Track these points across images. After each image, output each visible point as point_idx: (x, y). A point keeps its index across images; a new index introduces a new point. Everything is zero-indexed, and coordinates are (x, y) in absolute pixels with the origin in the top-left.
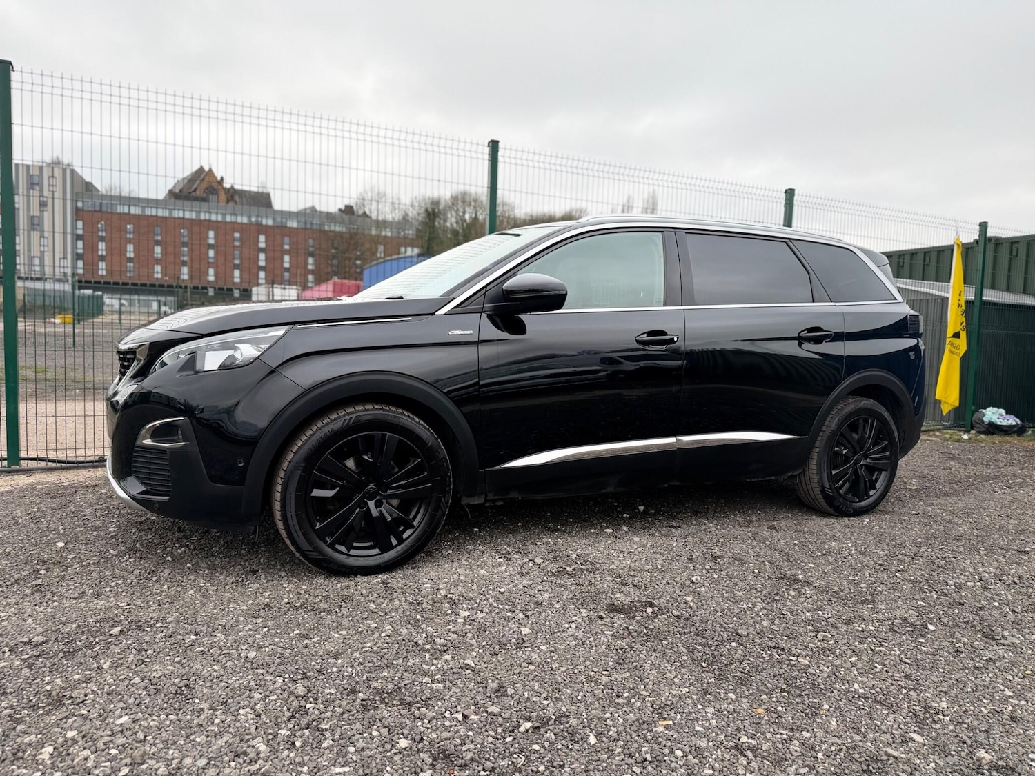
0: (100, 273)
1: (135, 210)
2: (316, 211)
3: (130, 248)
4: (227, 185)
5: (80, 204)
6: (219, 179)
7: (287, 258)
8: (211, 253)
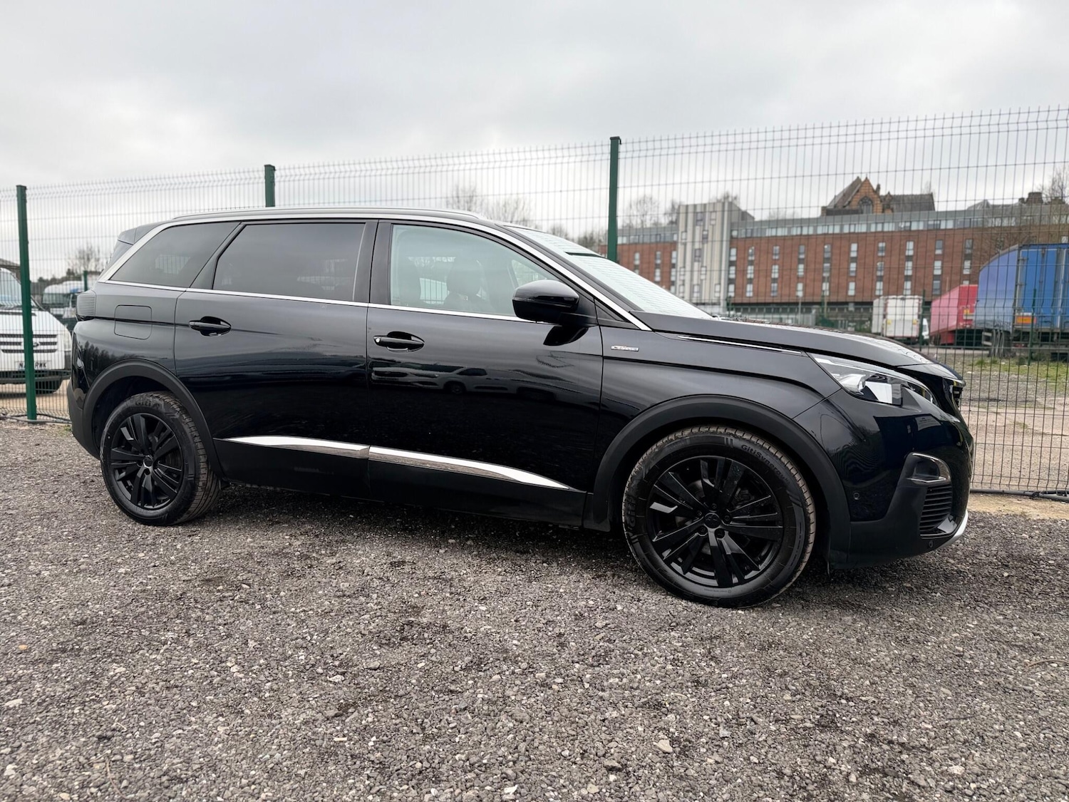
0: (748, 295)
1: (781, 232)
2: (988, 205)
3: (776, 268)
4: (883, 192)
5: (735, 233)
6: (875, 187)
7: (938, 264)
8: (853, 266)
